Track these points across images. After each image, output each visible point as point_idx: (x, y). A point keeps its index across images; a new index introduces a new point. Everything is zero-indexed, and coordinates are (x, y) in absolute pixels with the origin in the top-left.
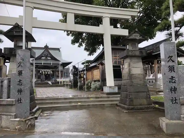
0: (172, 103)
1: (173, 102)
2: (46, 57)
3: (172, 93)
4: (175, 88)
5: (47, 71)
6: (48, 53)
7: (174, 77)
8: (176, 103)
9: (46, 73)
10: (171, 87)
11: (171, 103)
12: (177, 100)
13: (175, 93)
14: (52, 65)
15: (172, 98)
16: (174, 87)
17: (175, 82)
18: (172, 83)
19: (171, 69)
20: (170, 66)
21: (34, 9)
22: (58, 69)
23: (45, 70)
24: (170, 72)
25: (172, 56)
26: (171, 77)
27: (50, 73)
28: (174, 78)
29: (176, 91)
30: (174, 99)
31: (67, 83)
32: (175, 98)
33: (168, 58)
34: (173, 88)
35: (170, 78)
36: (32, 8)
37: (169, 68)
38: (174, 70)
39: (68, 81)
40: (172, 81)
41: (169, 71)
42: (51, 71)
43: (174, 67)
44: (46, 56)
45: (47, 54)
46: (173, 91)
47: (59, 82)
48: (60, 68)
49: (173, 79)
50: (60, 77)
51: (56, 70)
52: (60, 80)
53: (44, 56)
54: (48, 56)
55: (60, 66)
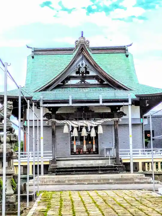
2: (83, 78)
5: (87, 128)
6: (88, 64)
22: (124, 117)
23: (80, 123)
31: (157, 167)
44: (83, 73)
45: (86, 68)
47: (129, 163)
50: (131, 147)
51: (117, 121)
52: (134, 158)
53: (74, 75)
54: (88, 73)
55: (130, 107)
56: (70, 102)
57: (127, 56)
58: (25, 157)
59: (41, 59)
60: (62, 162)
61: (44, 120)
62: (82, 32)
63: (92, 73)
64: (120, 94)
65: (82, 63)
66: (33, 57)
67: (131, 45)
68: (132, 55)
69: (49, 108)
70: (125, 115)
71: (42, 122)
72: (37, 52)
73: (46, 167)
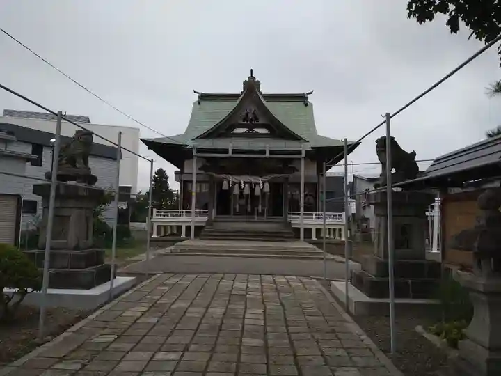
2: (251, 127)
5: (250, 185)
6: (257, 110)
9: (247, 191)
14: (267, 155)
22: (296, 173)
23: (243, 179)
27: (262, 190)
39: (340, 230)
42: (267, 185)
44: (251, 120)
45: (254, 114)
47: (299, 229)
48: (305, 172)
50: (302, 209)
51: (287, 178)
52: (305, 222)
53: (241, 122)
54: (257, 119)
55: (303, 162)
56: (230, 151)
57: (306, 105)
58: (180, 216)
59: (207, 105)
60: (222, 224)
61: (197, 174)
62: (252, 70)
63: (261, 121)
65: (251, 109)
66: (199, 104)
67: (311, 93)
68: (312, 105)
69: (207, 159)
70: (298, 171)
71: (195, 176)
72: (204, 97)
73: (198, 228)
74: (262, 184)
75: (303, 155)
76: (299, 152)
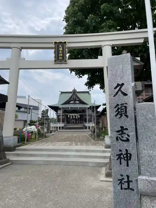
0: (122, 188)
1: (124, 186)
2: (75, 101)
3: (121, 163)
4: (127, 154)
6: (76, 97)
7: (127, 129)
8: (129, 188)
10: (120, 150)
11: (119, 188)
12: (132, 181)
13: (128, 166)
14: (79, 109)
15: (122, 175)
16: (126, 150)
17: (128, 140)
18: (121, 142)
19: (120, 110)
20: (118, 105)
21: (22, 50)
22: (85, 113)
23: (73, 115)
24: (119, 116)
25: (123, 84)
26: (120, 129)
27: (78, 117)
28: (125, 131)
29: (129, 161)
30: (126, 180)
32: (128, 177)
33: (115, 88)
34: (124, 152)
35: (118, 131)
36: (19, 49)
37: (117, 108)
38: (126, 112)
40: (123, 137)
41: (116, 115)
43: (126, 107)
46: (122, 160)
47: (87, 127)
48: (88, 112)
49: (125, 133)
53: (72, 100)
56: (70, 108)
57: (89, 94)
58: (57, 124)
59: (63, 94)
60: (68, 126)
63: (77, 100)
64: (84, 106)
65: (74, 97)
66: (61, 95)
69: (64, 110)
71: (61, 114)
72: (62, 93)
73: (62, 127)
74: (78, 115)
75: (87, 108)
76: (86, 108)
